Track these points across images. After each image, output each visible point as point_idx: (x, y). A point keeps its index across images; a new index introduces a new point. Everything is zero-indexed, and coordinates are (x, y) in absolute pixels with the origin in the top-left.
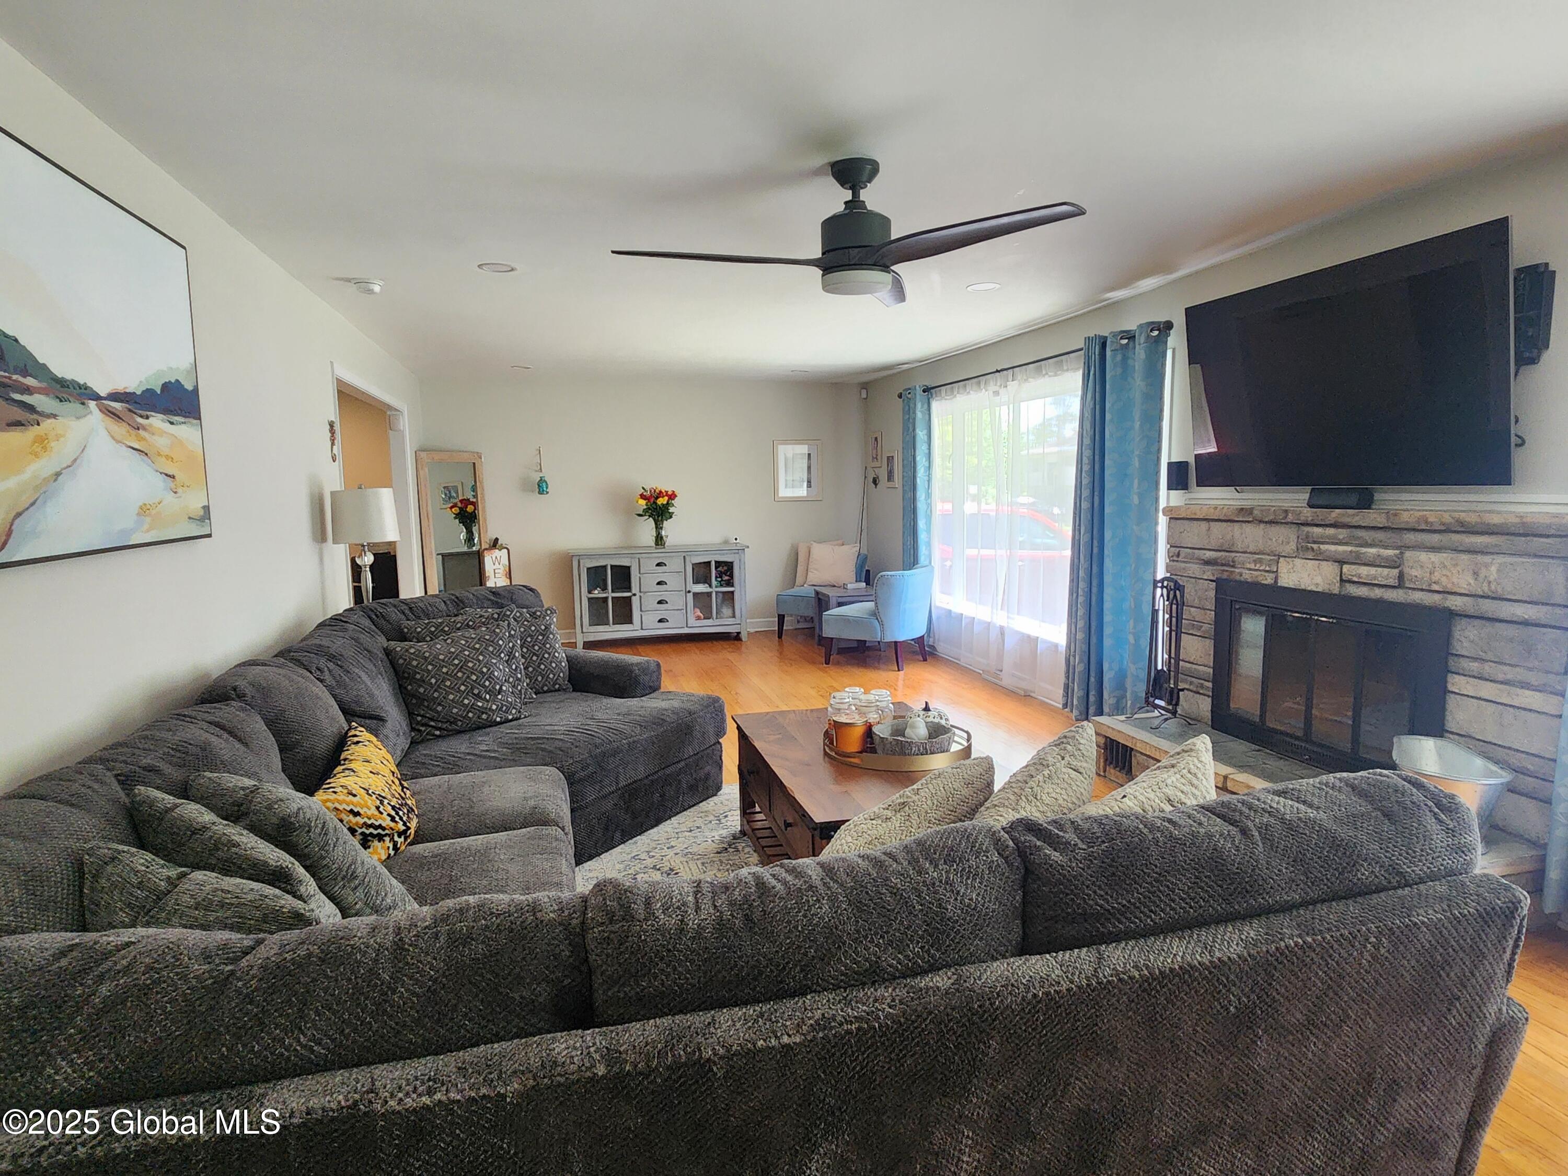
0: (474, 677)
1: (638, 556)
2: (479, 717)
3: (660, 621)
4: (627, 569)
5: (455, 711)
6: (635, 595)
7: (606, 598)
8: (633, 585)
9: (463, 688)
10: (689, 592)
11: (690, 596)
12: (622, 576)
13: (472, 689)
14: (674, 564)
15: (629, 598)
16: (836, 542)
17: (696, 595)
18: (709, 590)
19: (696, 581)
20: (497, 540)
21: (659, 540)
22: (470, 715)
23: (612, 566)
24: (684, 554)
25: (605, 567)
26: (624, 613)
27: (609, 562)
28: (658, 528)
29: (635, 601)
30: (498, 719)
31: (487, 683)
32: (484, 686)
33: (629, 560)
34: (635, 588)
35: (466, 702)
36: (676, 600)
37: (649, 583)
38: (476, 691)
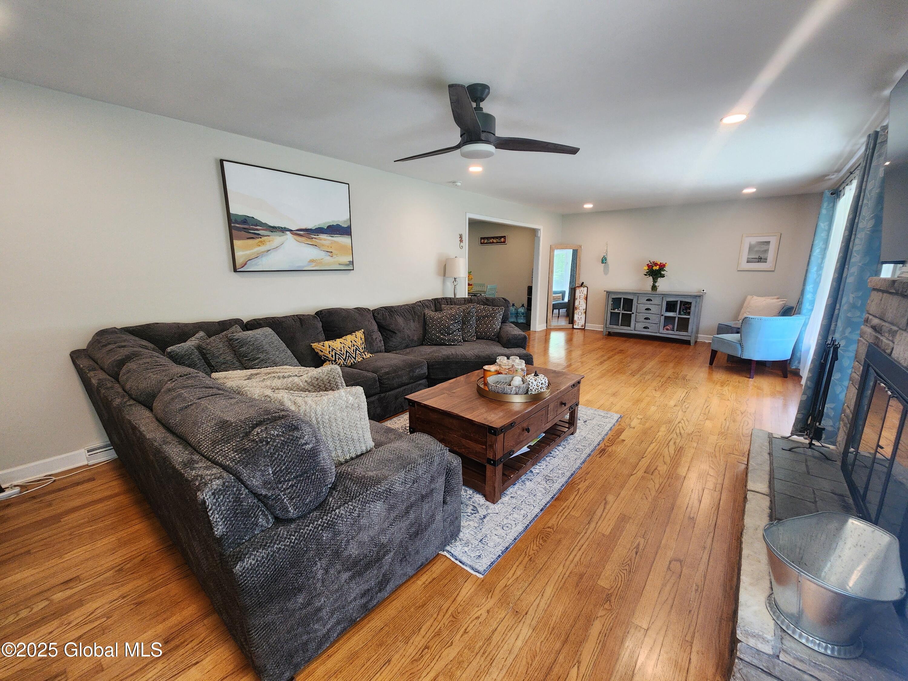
0: (442, 327)
1: (638, 295)
2: (441, 341)
3: (644, 328)
4: (632, 301)
5: (433, 337)
6: (633, 313)
7: (620, 313)
8: (633, 309)
9: (438, 330)
10: (662, 315)
11: (663, 318)
12: (628, 303)
13: (441, 330)
14: (656, 301)
15: (631, 314)
16: (773, 297)
17: (666, 318)
18: (675, 316)
19: (667, 310)
20: (583, 283)
21: (654, 288)
22: (438, 340)
23: (624, 298)
24: (663, 296)
25: (621, 298)
26: (627, 320)
27: (623, 296)
28: (655, 281)
29: (633, 316)
30: (447, 343)
31: (446, 330)
32: (445, 331)
33: (633, 296)
34: (634, 310)
35: (437, 335)
36: (654, 318)
37: (642, 308)
38: (442, 332)
